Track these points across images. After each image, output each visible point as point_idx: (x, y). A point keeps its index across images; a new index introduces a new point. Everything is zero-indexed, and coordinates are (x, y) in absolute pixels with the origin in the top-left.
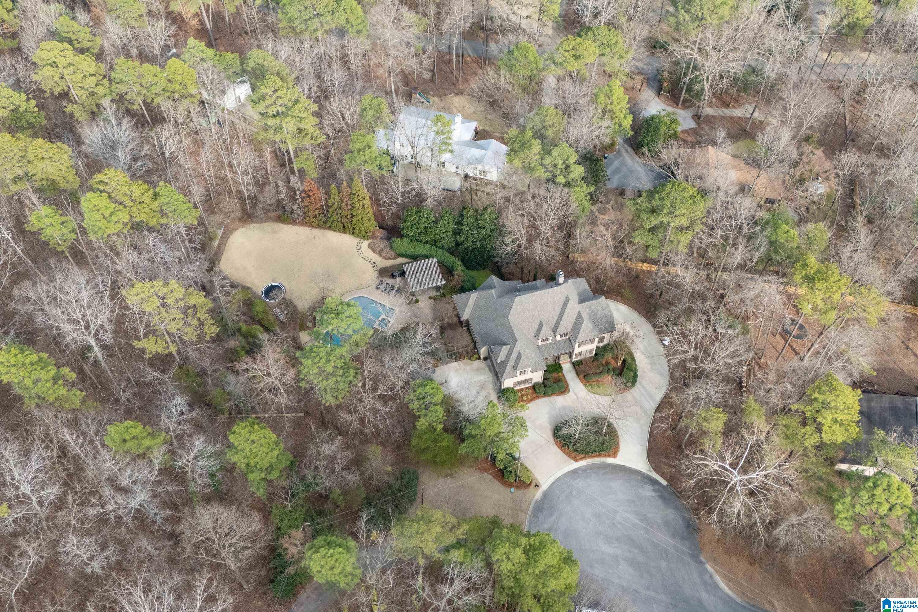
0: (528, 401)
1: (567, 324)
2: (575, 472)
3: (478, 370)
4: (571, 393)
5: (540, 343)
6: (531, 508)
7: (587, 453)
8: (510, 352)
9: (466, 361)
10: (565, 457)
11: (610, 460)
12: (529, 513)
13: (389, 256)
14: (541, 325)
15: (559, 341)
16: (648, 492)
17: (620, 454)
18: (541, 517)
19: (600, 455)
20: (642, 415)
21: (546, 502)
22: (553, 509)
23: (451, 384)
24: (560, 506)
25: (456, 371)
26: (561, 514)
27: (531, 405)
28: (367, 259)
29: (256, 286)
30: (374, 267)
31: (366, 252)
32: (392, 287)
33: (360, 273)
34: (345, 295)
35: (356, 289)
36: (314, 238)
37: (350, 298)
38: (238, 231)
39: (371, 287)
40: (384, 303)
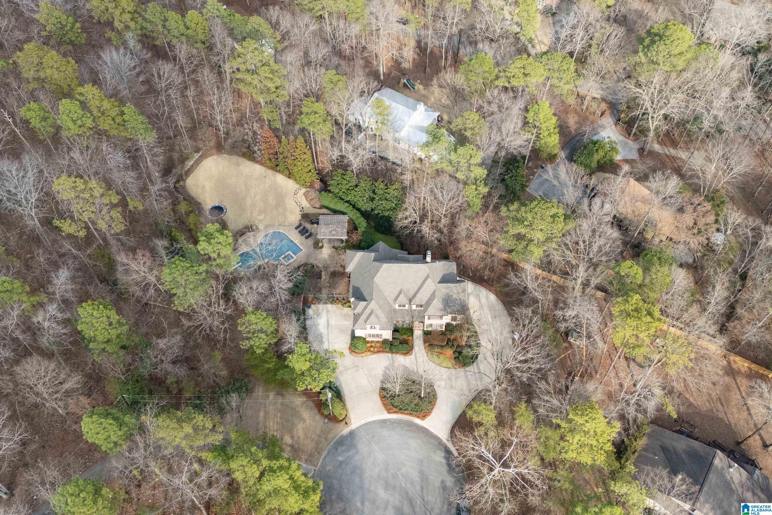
0: (374, 353)
1: (423, 297)
2: (384, 422)
3: (345, 315)
4: (413, 356)
5: (397, 307)
6: (335, 440)
7: (401, 409)
8: (366, 308)
9: (340, 305)
10: (382, 408)
11: (418, 421)
12: (332, 444)
13: (315, 205)
14: (400, 292)
15: (415, 310)
16: (439, 457)
17: (428, 419)
18: (339, 450)
19: (410, 414)
20: (466, 392)
21: (349, 439)
22: (352, 446)
23: (319, 321)
24: (359, 446)
25: (328, 311)
26: (357, 452)
27: (375, 356)
28: (298, 203)
29: (206, 203)
30: (301, 211)
31: (300, 197)
32: (307, 232)
33: (288, 213)
34: (268, 228)
35: (279, 226)
36: (265, 177)
37: (271, 231)
38: (212, 157)
39: (291, 226)
40: (296, 241)
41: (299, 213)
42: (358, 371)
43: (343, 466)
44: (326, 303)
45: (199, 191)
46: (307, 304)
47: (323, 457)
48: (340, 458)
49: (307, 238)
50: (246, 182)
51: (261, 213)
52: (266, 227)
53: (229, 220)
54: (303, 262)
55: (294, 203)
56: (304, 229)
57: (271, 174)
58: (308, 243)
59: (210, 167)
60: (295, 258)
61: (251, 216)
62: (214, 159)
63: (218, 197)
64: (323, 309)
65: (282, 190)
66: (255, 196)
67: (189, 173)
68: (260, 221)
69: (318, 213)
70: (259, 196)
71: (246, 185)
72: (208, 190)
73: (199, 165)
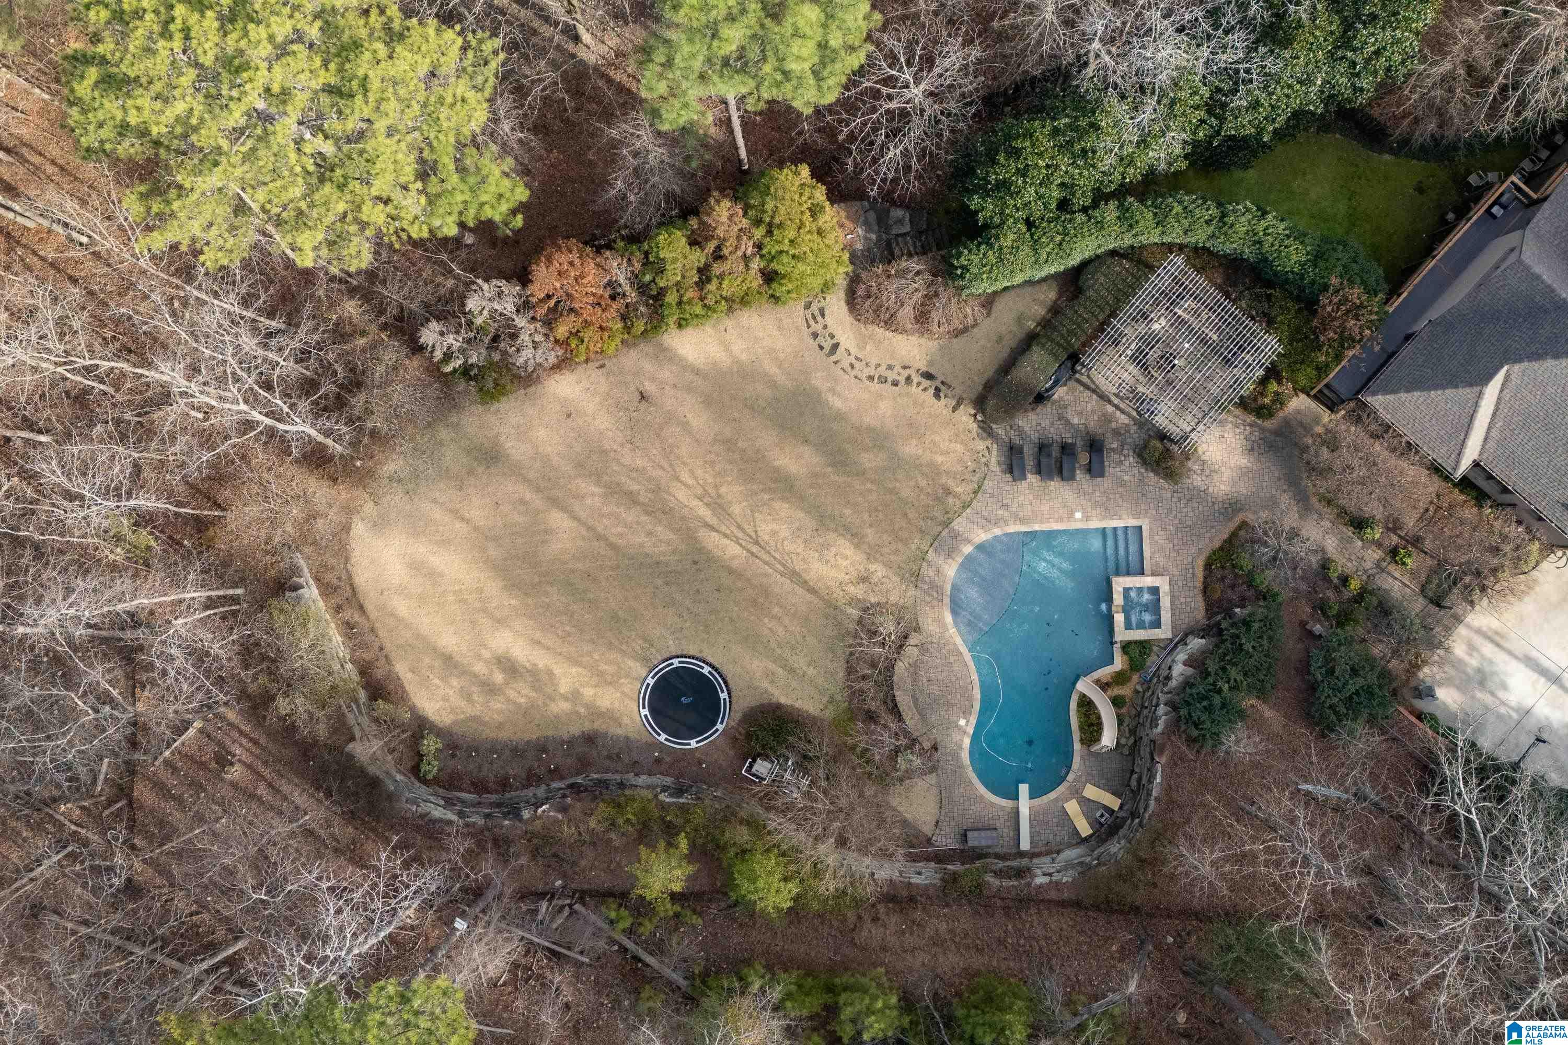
23: (1512, 698)
25: (1496, 639)
28: (891, 376)
29: (609, 715)
30: (937, 395)
31: (861, 347)
32: (1066, 449)
33: (910, 449)
34: (927, 571)
35: (947, 524)
36: (643, 397)
37: (950, 570)
38: (359, 528)
39: (988, 484)
40: (1078, 521)
41: (942, 406)
44: (1456, 620)
45: (521, 694)
46: (1410, 692)
49: (1095, 470)
50: (614, 491)
51: (827, 546)
52: (916, 578)
53: (765, 685)
54: (1200, 563)
55: (875, 386)
56: (1042, 448)
57: (648, 366)
58: (1121, 483)
59: (416, 567)
60: (1163, 584)
61: (813, 591)
62: (379, 525)
63: (610, 646)
64: (1472, 648)
65: (773, 384)
66: (719, 506)
67: (379, 673)
68: (864, 579)
69: (1010, 342)
70: (732, 491)
71: (631, 499)
72: (542, 659)
73: (369, 607)
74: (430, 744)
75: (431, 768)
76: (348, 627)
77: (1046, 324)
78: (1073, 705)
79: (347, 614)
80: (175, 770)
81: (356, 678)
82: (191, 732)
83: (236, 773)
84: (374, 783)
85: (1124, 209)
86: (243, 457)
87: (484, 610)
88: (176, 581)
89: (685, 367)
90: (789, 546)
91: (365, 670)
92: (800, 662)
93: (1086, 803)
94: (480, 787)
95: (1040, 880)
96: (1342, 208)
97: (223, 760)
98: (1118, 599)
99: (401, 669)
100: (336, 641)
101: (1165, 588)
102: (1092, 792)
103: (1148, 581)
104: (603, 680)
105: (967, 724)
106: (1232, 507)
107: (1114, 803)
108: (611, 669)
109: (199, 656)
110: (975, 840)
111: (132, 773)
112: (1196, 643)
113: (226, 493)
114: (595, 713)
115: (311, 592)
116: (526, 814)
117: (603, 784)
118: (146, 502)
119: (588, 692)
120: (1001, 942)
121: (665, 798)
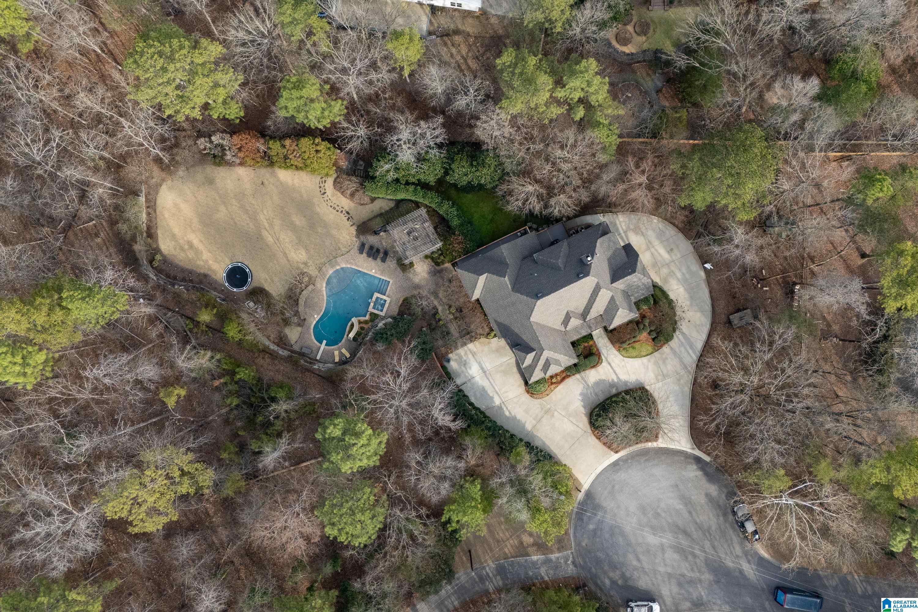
0: (558, 382)
1: (600, 307)
2: (615, 464)
3: (498, 350)
4: (604, 364)
6: (575, 511)
9: (483, 340)
10: (605, 448)
11: (654, 445)
12: (574, 517)
13: (363, 201)
14: (568, 314)
16: (693, 471)
17: (661, 434)
18: (585, 519)
20: (683, 372)
21: (589, 502)
22: (597, 507)
23: (471, 372)
24: (604, 504)
25: (474, 354)
26: (605, 512)
27: (561, 386)
28: (337, 208)
29: (214, 271)
30: (348, 219)
31: (333, 196)
32: (378, 251)
33: (334, 232)
34: (324, 269)
35: (335, 258)
36: (262, 184)
37: (331, 272)
38: (164, 187)
39: (352, 251)
40: (373, 272)
41: (348, 224)
42: (553, 416)
43: (599, 533)
44: (465, 344)
45: (191, 254)
46: (443, 359)
47: (571, 535)
48: (591, 527)
49: (383, 260)
50: (242, 207)
51: (298, 249)
52: (320, 270)
53: (263, 282)
54: (402, 299)
55: (331, 209)
56: (371, 248)
57: (268, 175)
58: (389, 267)
59: (176, 205)
60: (388, 300)
61: (288, 261)
62: (170, 188)
63: (222, 252)
64: (466, 354)
65: (302, 196)
66: (271, 225)
67: (153, 231)
68: (305, 264)
69: (375, 213)
70: (277, 222)
71: (246, 212)
72: (201, 247)
73: (157, 211)
74: (158, 257)
75: (156, 264)
76: (149, 214)
77: (387, 212)
78: (349, 324)
79: (150, 210)
80: (82, 232)
81: (145, 229)
82: (91, 224)
83: (99, 240)
84: (137, 260)
85: (415, 189)
86: (136, 154)
87: (190, 226)
88: (104, 178)
89: (278, 180)
90: (287, 245)
91: (149, 228)
92: (276, 279)
93: (341, 354)
94: (168, 276)
95: (316, 367)
96: (490, 217)
97: (97, 235)
98: (374, 299)
99: (160, 232)
100: (144, 216)
101: (388, 302)
102: (344, 351)
103: (384, 297)
104: (216, 260)
105: (317, 317)
106: (417, 287)
107: (348, 355)
108: (220, 259)
109: (101, 200)
110: (304, 350)
111: (70, 227)
112: (390, 320)
113: (128, 160)
114: (210, 269)
115: (142, 199)
116: (176, 287)
117: (203, 289)
118: (106, 154)
119: (211, 262)
120: (296, 378)
121: (218, 299)
